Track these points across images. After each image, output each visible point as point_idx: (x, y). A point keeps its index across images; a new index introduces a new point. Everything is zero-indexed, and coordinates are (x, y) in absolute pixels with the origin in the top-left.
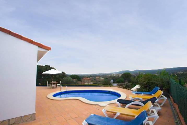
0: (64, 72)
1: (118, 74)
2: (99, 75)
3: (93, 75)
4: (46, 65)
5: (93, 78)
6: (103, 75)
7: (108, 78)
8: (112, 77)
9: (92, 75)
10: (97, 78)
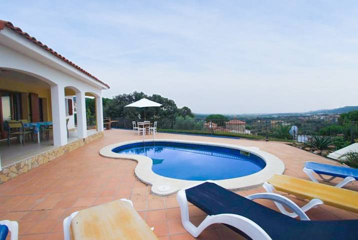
0: (189, 107)
1: (331, 114)
2: (279, 117)
3: (263, 117)
4: (154, 95)
5: (263, 123)
6: (288, 117)
7: (302, 124)
8: (315, 122)
9: (263, 115)
10: (273, 122)
